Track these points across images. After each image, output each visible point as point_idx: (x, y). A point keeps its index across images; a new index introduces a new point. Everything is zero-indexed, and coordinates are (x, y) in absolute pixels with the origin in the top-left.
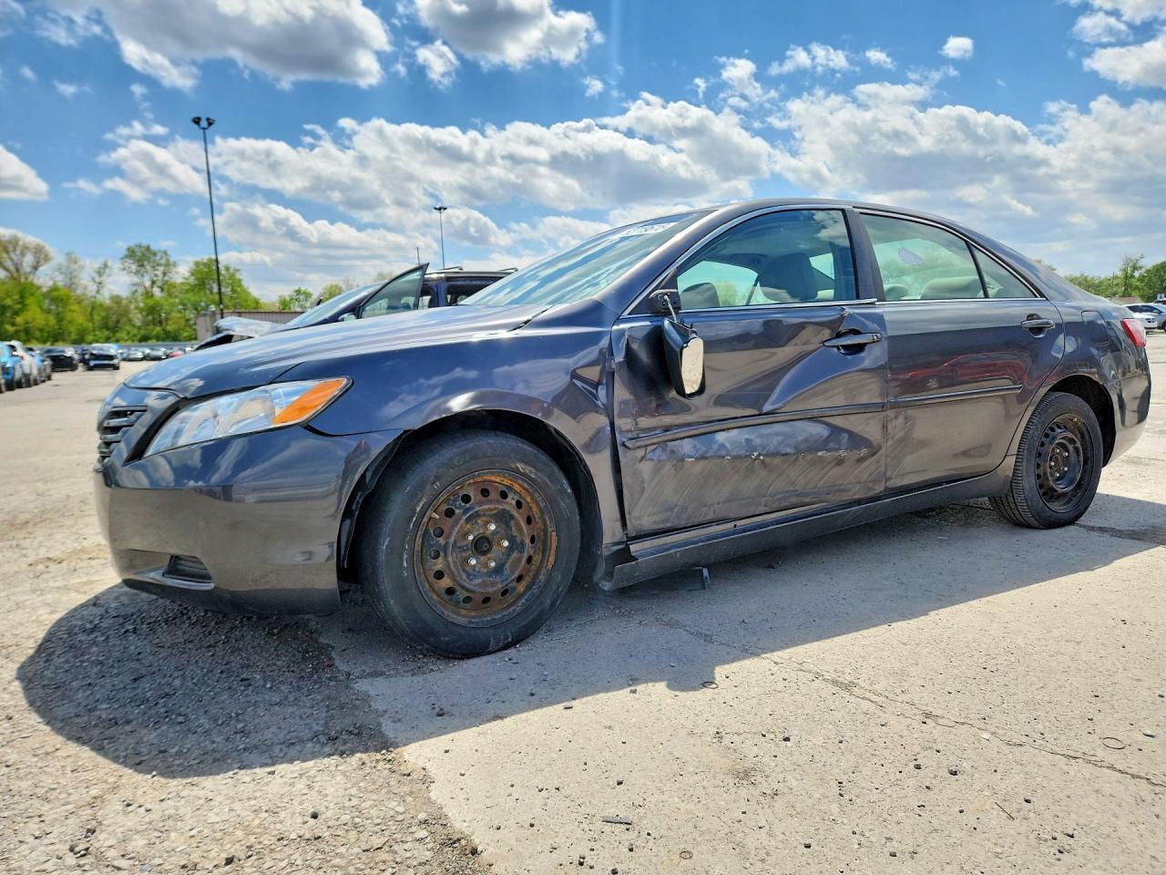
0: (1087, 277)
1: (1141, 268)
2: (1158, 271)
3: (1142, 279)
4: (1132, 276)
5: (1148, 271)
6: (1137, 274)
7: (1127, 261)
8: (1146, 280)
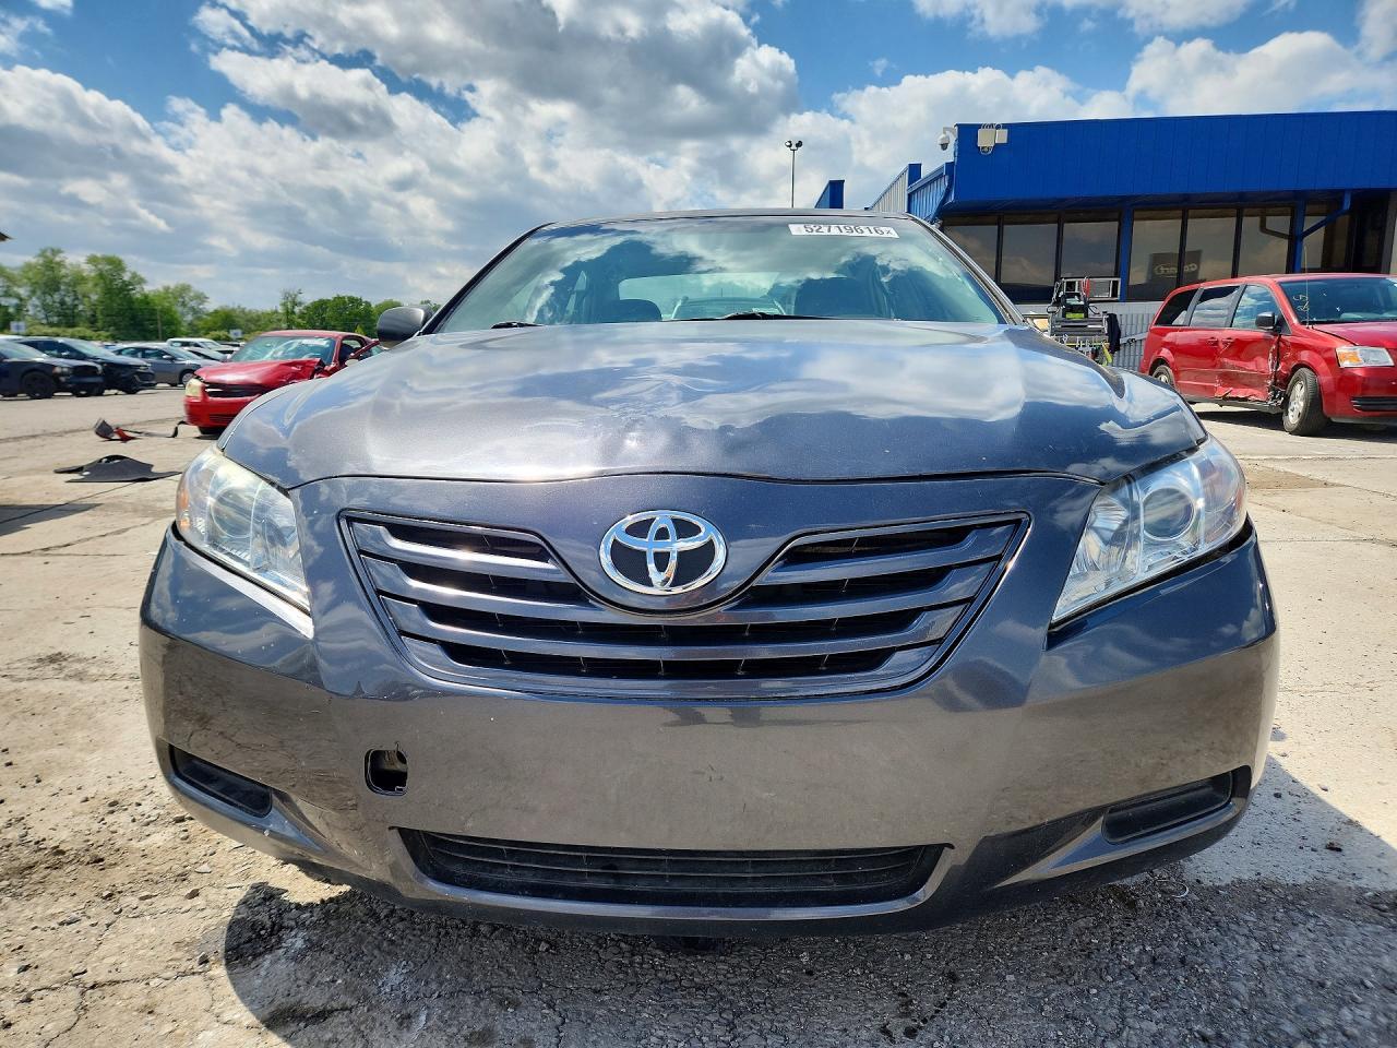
0: (244, 309)
1: (300, 304)
2: (316, 308)
3: (302, 316)
4: (293, 313)
5: (307, 308)
6: (297, 310)
7: (287, 296)
8: (307, 316)
